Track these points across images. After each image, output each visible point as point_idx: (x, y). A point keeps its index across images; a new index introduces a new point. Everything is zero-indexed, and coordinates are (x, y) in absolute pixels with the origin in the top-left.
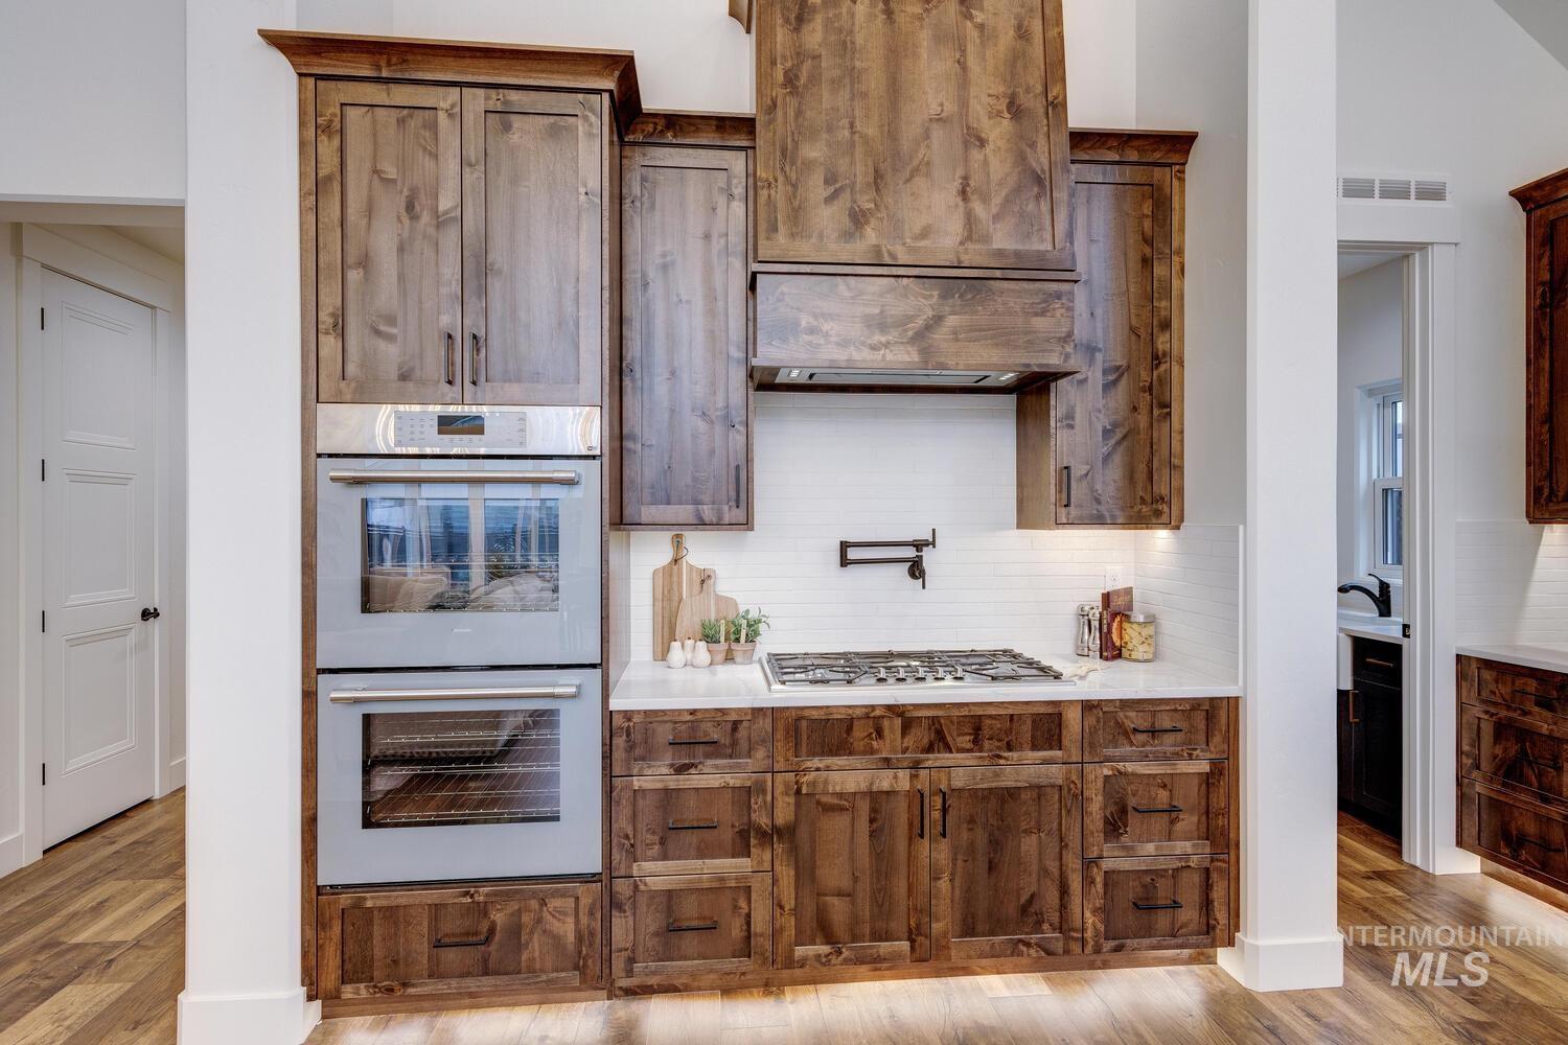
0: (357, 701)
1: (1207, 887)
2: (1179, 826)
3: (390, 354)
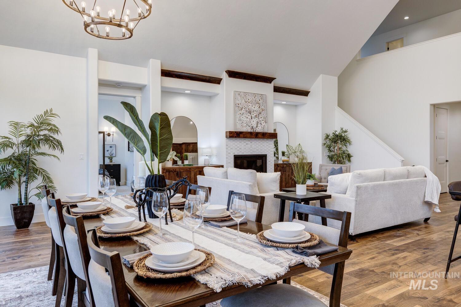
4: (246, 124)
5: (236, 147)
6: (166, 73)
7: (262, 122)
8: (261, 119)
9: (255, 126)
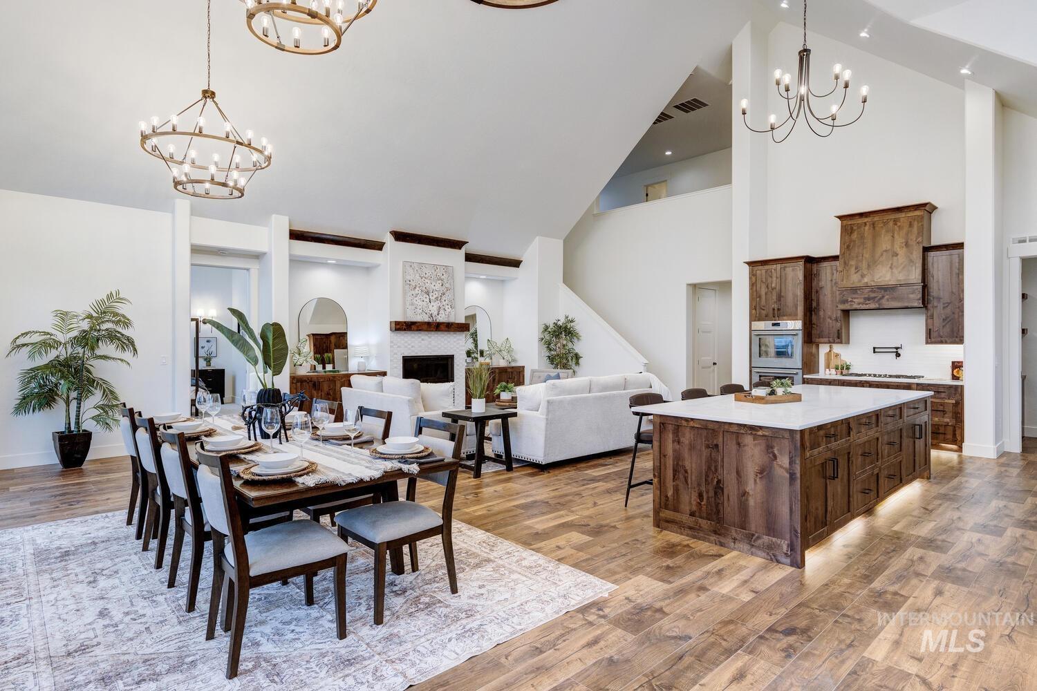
0: (758, 372)
1: (954, 431)
2: (946, 415)
3: (764, 313)
4: (421, 311)
5: (406, 344)
6: (296, 235)
7: (447, 307)
8: (444, 303)
9: (436, 313)
